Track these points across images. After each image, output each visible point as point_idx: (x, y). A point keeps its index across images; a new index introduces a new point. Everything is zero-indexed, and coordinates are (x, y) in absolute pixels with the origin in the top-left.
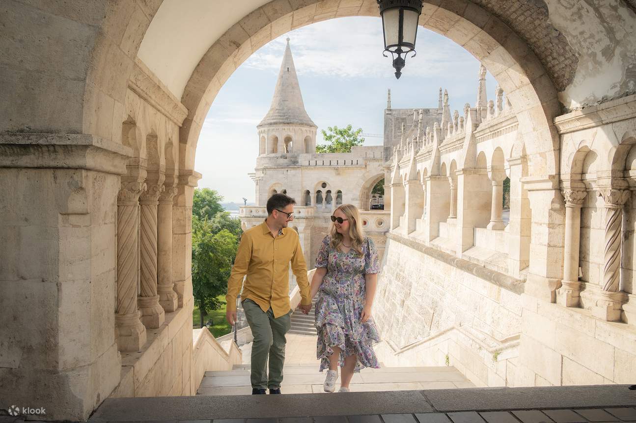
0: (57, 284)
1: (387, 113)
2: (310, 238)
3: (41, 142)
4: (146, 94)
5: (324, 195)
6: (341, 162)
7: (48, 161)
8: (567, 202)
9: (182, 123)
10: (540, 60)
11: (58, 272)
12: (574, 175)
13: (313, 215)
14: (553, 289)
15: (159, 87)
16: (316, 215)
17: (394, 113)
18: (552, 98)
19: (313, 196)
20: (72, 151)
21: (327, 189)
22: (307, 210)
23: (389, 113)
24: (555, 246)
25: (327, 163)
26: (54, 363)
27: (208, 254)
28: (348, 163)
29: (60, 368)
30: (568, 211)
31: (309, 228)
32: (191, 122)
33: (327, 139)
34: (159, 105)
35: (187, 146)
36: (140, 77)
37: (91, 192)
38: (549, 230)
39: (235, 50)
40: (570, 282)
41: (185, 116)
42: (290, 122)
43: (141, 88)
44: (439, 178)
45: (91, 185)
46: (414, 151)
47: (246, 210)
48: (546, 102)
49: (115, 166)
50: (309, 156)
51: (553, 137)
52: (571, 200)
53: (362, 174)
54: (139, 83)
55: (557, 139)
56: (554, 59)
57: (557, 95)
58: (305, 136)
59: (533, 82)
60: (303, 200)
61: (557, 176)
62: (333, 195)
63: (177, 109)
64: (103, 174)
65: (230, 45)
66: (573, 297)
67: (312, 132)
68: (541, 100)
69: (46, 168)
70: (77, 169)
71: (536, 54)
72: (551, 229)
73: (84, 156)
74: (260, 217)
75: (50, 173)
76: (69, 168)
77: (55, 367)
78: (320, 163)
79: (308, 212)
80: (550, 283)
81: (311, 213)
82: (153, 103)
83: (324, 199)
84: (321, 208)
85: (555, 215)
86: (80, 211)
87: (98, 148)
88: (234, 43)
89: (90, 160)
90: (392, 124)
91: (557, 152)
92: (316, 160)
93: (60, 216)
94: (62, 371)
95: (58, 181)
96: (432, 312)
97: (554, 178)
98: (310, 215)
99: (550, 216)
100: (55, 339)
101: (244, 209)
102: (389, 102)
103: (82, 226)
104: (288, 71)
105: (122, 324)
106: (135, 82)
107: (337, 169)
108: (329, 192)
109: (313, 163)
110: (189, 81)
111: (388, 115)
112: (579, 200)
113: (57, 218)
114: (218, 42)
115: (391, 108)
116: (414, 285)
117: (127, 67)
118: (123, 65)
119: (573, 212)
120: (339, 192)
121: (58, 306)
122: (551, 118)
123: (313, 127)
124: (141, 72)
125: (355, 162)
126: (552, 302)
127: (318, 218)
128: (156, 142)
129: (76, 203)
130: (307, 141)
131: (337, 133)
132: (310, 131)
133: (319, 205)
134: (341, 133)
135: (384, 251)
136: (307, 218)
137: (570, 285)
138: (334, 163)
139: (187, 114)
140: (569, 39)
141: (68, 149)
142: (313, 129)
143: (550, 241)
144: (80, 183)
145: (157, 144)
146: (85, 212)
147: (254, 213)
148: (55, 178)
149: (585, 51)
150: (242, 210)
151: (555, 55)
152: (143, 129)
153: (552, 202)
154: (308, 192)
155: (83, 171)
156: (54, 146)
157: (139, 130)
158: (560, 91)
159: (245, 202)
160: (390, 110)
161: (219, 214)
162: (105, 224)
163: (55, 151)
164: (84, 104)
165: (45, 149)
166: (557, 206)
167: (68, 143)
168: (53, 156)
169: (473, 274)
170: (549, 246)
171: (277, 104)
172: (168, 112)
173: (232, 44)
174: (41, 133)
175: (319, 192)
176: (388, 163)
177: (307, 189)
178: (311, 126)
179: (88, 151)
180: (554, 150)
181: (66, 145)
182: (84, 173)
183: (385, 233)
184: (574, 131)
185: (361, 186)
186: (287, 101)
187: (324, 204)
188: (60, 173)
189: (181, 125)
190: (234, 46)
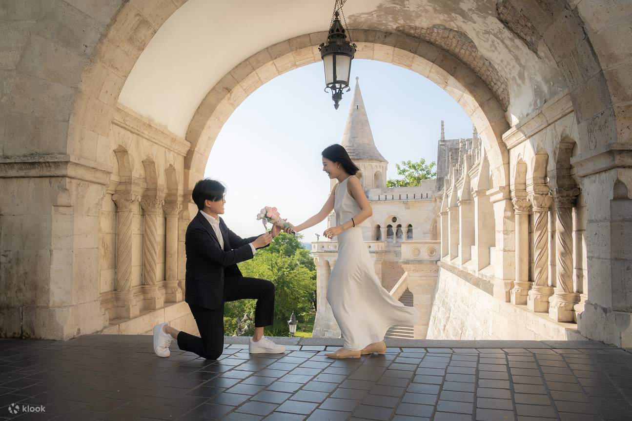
0: (50, 251)
1: (440, 144)
2: (381, 273)
3: (41, 160)
4: (137, 130)
5: (394, 230)
6: (411, 196)
7: (45, 172)
8: (516, 210)
9: (186, 153)
10: (487, 85)
11: (51, 243)
12: (518, 185)
13: (383, 249)
14: (508, 290)
15: (150, 126)
16: (387, 249)
17: (448, 143)
18: (500, 118)
19: (383, 231)
20: (59, 165)
21: (397, 223)
22: (377, 244)
23: (443, 144)
24: (509, 251)
25: (396, 197)
26: (47, 302)
27: (283, 289)
28: (418, 196)
29: (51, 305)
30: (517, 217)
31: (381, 263)
32: (193, 152)
33: (400, 173)
34: (154, 139)
35: (190, 171)
36: (127, 118)
37: (74, 193)
38: (504, 236)
39: (226, 95)
40: (519, 282)
41: (187, 149)
42: (359, 158)
43: (131, 126)
44: (469, 203)
45: (74, 188)
46: (455, 179)
47: (318, 245)
48: (495, 122)
49: (96, 178)
50: (379, 191)
51: (503, 153)
52: (517, 207)
53: (432, 208)
54: (127, 123)
55: (506, 154)
56: (495, 84)
57: (504, 115)
58: (376, 171)
59: (482, 105)
60: (373, 234)
61: (508, 187)
62: (404, 229)
63: (177, 142)
64: (87, 183)
65: (223, 91)
66: (521, 295)
67: (383, 167)
68: (489, 121)
69: (45, 177)
70: (63, 177)
71: (483, 81)
72: (505, 236)
73: (67, 169)
74: (331, 252)
75: (47, 180)
76: (58, 177)
77: (47, 304)
78: (389, 197)
79: (378, 246)
80: (506, 284)
81: (382, 248)
82: (146, 137)
83: (395, 234)
84: (392, 242)
85: (508, 221)
86: (66, 204)
87: (77, 164)
88: (226, 89)
89: (70, 171)
90: (445, 155)
91: (506, 166)
92: (385, 194)
93: (53, 207)
94: (52, 307)
95: (52, 185)
96: (460, 332)
97: (505, 189)
98: (380, 249)
99: (504, 223)
100: (48, 286)
101: (316, 245)
102: (443, 133)
103: (68, 214)
104: (358, 108)
105: (119, 298)
106: (123, 122)
107: (406, 203)
108: (399, 226)
109: (382, 197)
110: (192, 120)
111: (442, 146)
112: (526, 207)
113: (51, 209)
114: (214, 89)
115: (445, 139)
116: (453, 308)
117: (108, 112)
118: (103, 111)
119: (520, 218)
120: (410, 226)
121: (50, 264)
122: (499, 135)
123: (382, 163)
124: (127, 114)
125: (424, 196)
126: (507, 302)
127: (389, 252)
128: (154, 166)
129: (62, 199)
130: (377, 176)
131: (410, 167)
132: (380, 166)
133: (390, 240)
134: (414, 167)
135: (437, 280)
136: (377, 252)
137: (519, 284)
138: (404, 197)
139: (190, 146)
140: (496, 67)
141: (57, 164)
142: (382, 164)
143: (505, 246)
144: (64, 186)
145: (155, 169)
146: (69, 205)
147: (326, 249)
148: (50, 183)
149: (509, 76)
150: (314, 246)
151: (494, 80)
152: (136, 157)
153: (505, 211)
154: (379, 227)
155: (67, 178)
156: (48, 162)
157: (132, 156)
158: (506, 112)
159: (318, 237)
160: (444, 141)
161: (298, 252)
162: (88, 215)
163: (50, 166)
164: (69, 136)
165: (44, 165)
166: (509, 214)
167: (56, 160)
168: (49, 169)
169: (480, 288)
170: (505, 251)
171: (348, 141)
172: (167, 144)
173: (224, 90)
174: (40, 155)
175: (390, 226)
176: (440, 193)
177: (378, 224)
178: (381, 161)
179: (69, 165)
180: (504, 164)
181: (55, 162)
182: (68, 180)
183: (436, 262)
184: (515, 146)
185: (432, 220)
186: (357, 137)
187: (394, 239)
188: (53, 179)
189: (185, 156)
190: (226, 91)
